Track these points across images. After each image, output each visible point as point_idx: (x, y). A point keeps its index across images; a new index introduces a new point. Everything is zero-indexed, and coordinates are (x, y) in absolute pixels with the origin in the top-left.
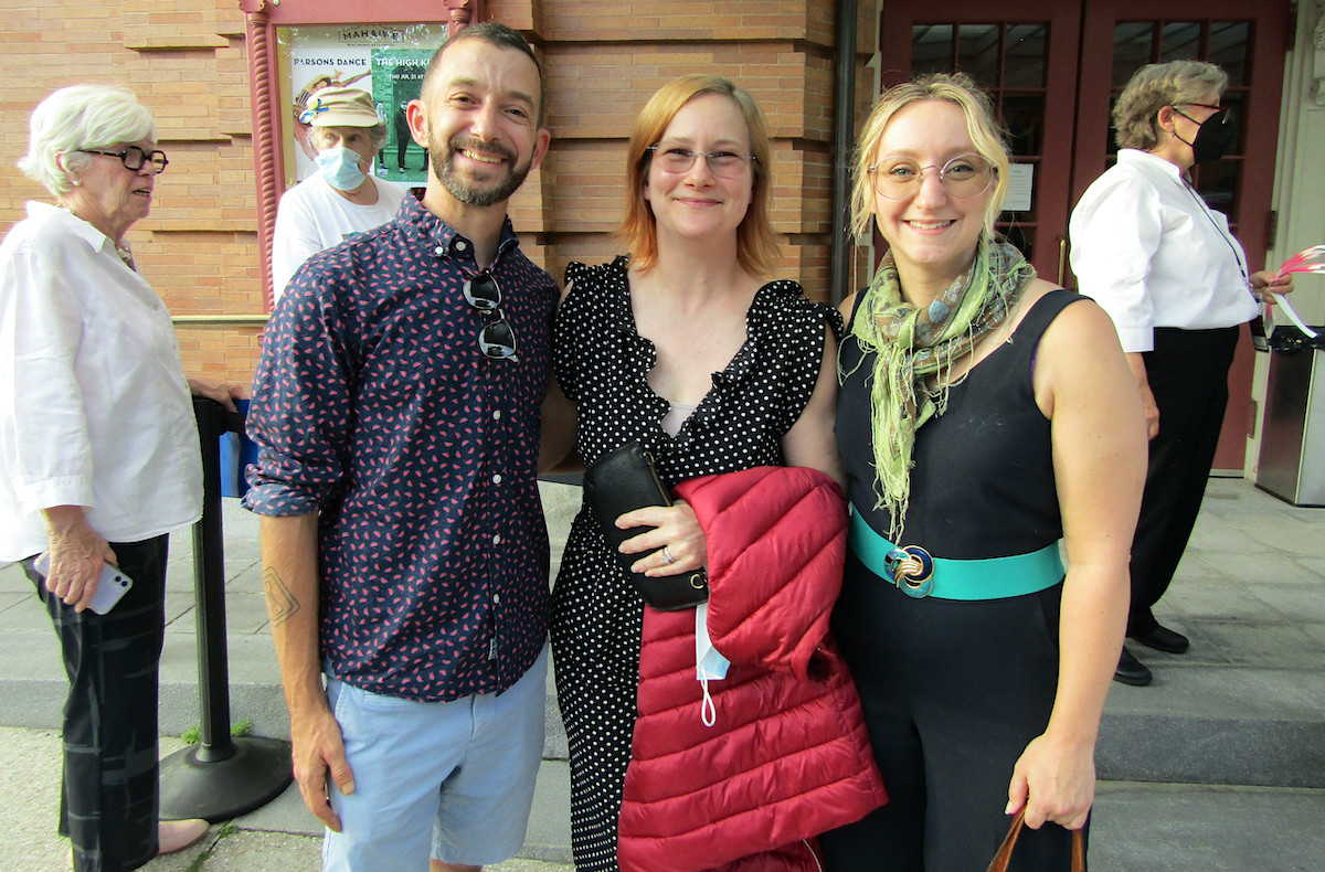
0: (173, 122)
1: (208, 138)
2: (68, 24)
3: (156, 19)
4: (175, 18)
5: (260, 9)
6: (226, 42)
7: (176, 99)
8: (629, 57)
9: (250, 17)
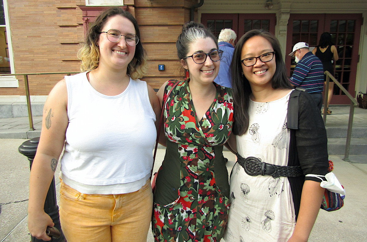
0: (67, 40)
1: (74, 43)
2: (45, 21)
3: (64, 20)
4: (67, 20)
5: (86, 20)
6: (78, 25)
7: (68, 35)
8: (153, 28)
9: (84, 21)
